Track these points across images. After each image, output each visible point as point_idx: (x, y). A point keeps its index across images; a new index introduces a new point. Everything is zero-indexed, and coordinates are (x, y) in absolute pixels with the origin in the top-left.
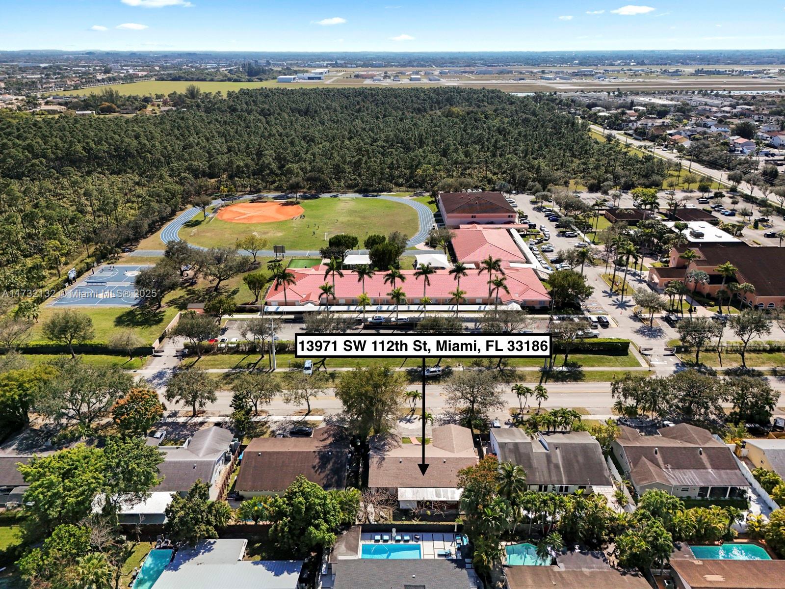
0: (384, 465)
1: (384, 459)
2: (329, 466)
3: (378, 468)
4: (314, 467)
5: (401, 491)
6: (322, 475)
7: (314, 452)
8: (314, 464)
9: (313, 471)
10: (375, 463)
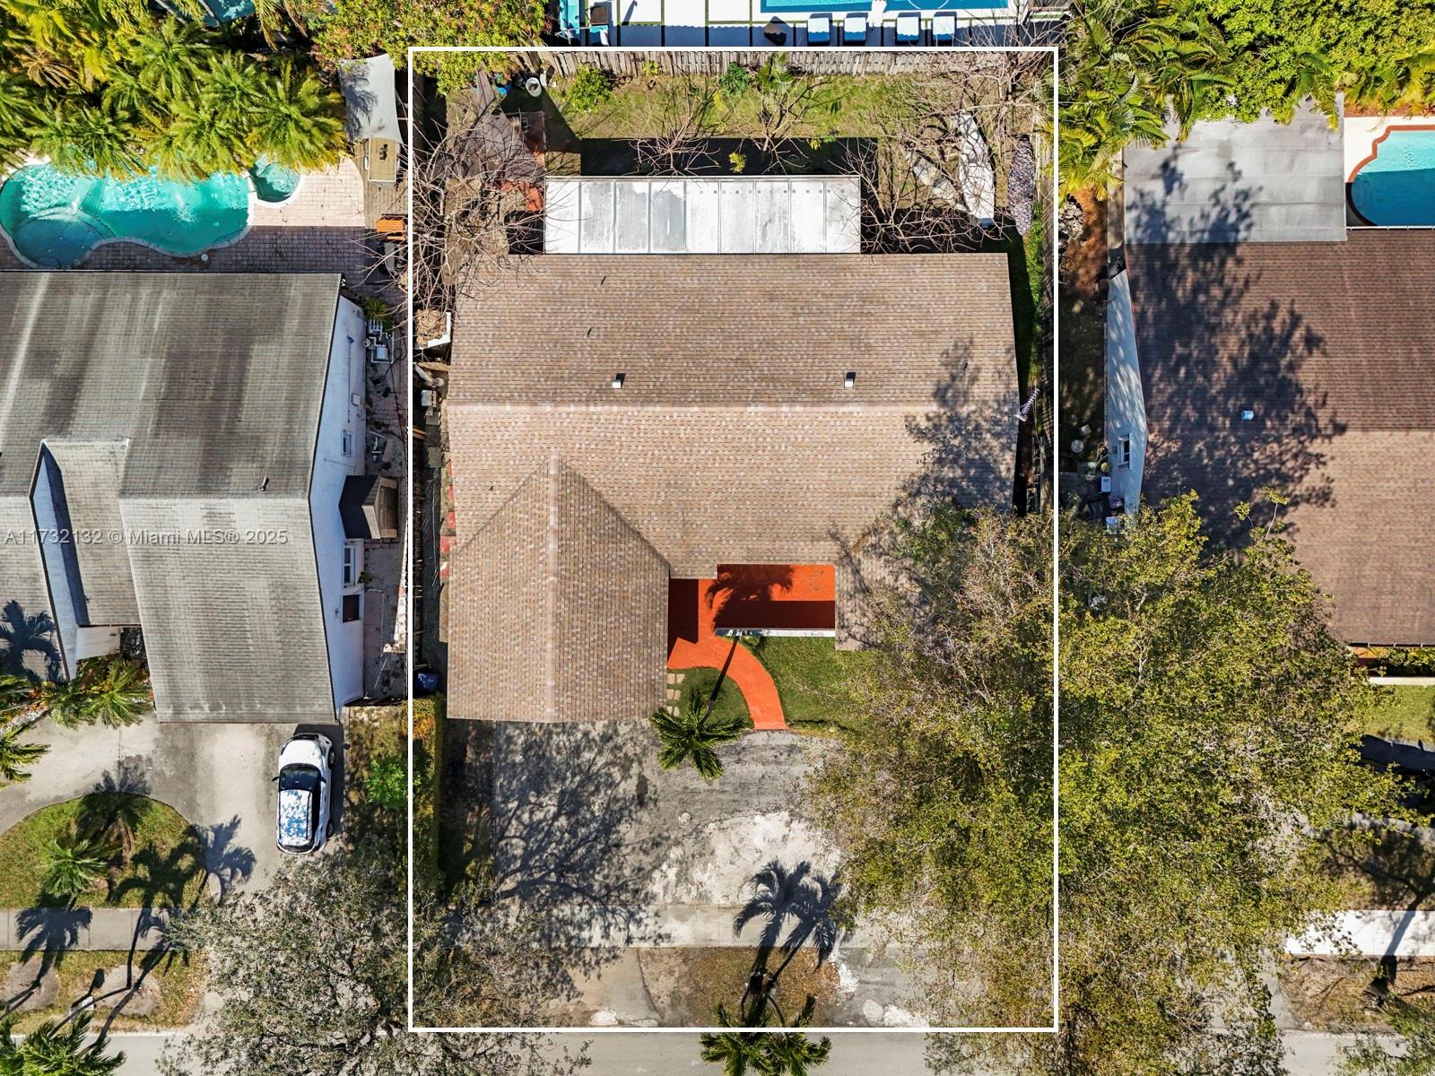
0: (935, 360)
1: (940, 395)
2: (1230, 348)
3: (968, 347)
4: (1312, 341)
5: (844, 237)
6: (1254, 301)
7: (1341, 429)
8: (1316, 359)
9: (1314, 321)
10: (986, 375)
